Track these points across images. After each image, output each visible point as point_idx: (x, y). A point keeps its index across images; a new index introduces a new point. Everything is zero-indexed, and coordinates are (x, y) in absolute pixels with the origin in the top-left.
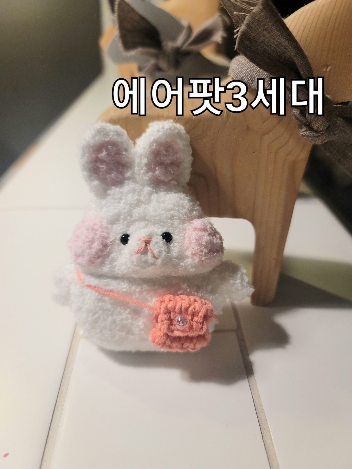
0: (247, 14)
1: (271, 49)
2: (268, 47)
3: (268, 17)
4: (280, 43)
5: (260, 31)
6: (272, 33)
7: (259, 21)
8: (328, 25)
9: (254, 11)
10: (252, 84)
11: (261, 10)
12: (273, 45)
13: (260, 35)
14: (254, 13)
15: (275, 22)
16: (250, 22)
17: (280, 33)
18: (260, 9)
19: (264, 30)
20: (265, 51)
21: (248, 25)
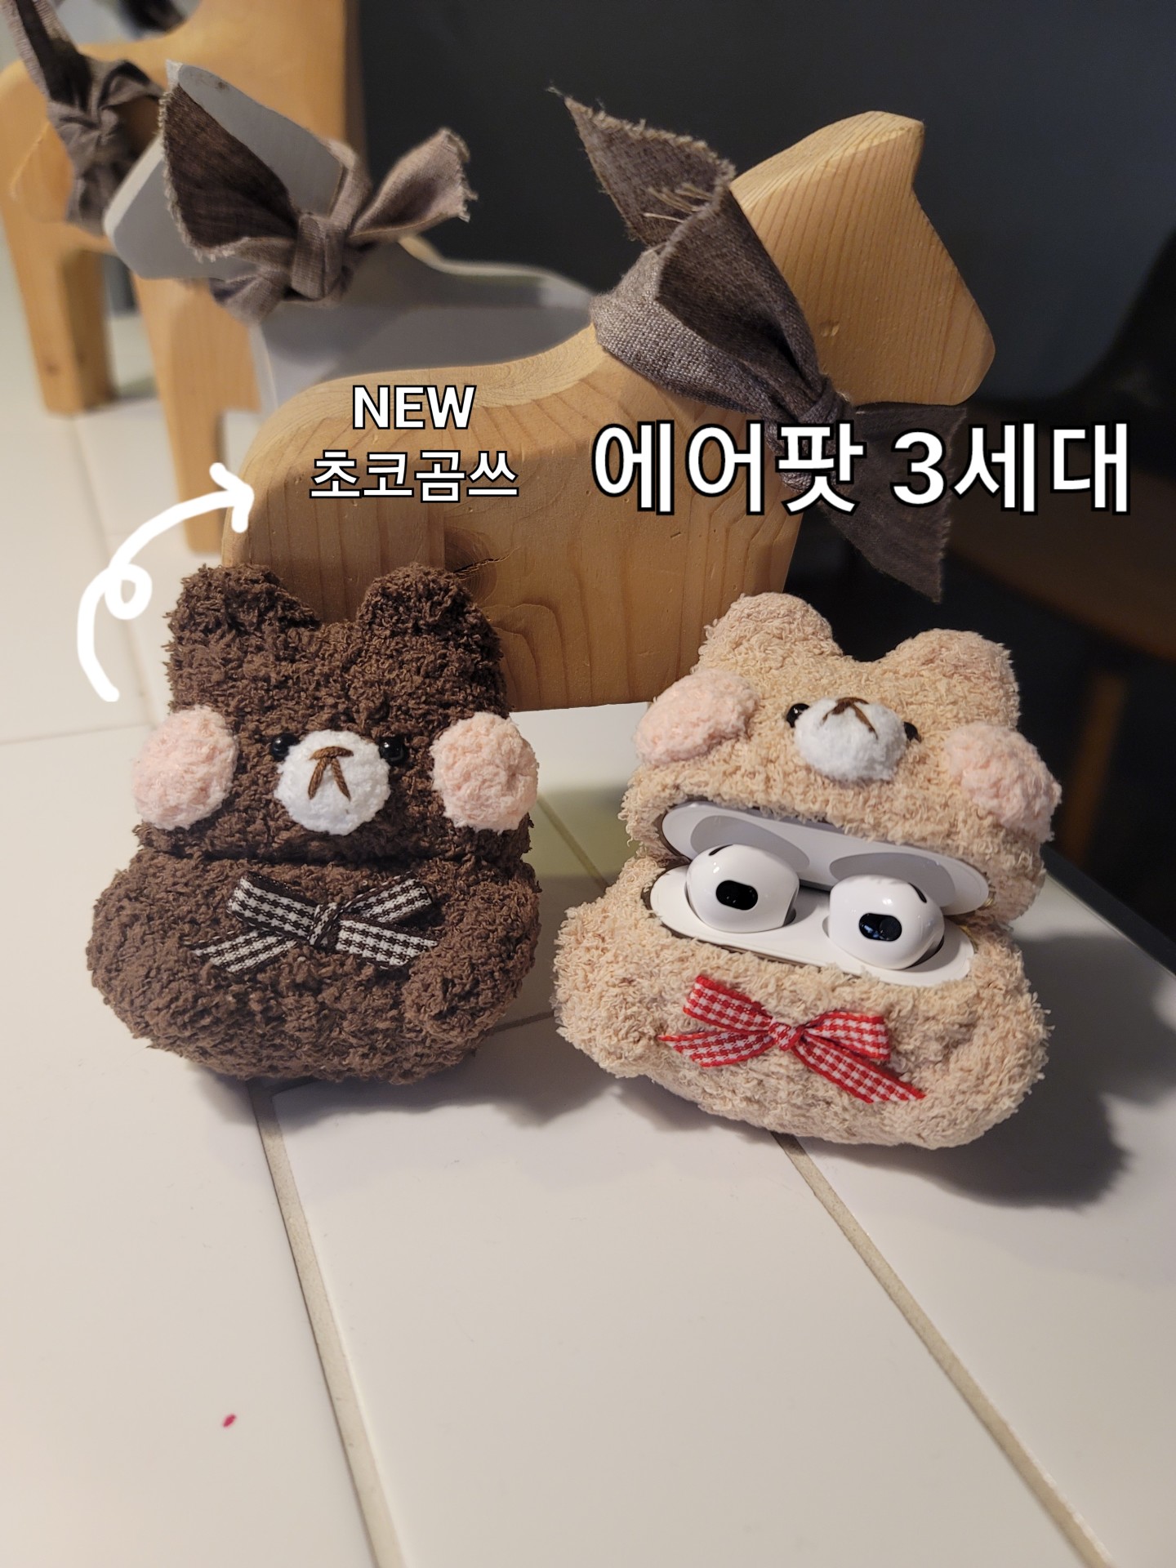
0: (678, 220)
1: (724, 295)
2: (717, 289)
3: (732, 230)
4: (750, 286)
5: (706, 256)
6: (735, 265)
7: (709, 236)
8: (831, 232)
9: (701, 216)
10: (666, 367)
11: (718, 215)
12: (729, 286)
13: (703, 266)
14: (701, 221)
15: (745, 241)
16: (688, 237)
17: (753, 265)
18: (714, 212)
19: (717, 256)
20: (712, 298)
21: (681, 245)
